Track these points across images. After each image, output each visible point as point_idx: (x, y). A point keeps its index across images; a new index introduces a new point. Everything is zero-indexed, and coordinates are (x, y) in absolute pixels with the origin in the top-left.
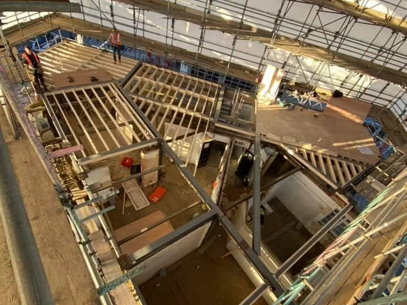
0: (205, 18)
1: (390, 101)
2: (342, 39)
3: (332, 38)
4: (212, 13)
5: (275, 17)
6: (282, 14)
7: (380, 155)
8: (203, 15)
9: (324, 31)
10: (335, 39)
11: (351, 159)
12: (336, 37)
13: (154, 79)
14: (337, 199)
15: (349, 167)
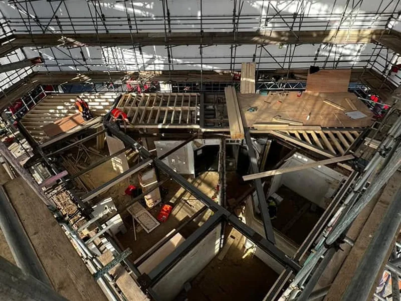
0: (168, 38)
1: (368, 61)
2: (301, 18)
3: (292, 20)
4: (173, 31)
5: (232, 18)
6: (237, 13)
7: (374, 115)
8: (165, 36)
9: (280, 15)
10: (294, 20)
11: (344, 128)
12: (295, 18)
13: (135, 105)
14: (340, 170)
15: (344, 135)
